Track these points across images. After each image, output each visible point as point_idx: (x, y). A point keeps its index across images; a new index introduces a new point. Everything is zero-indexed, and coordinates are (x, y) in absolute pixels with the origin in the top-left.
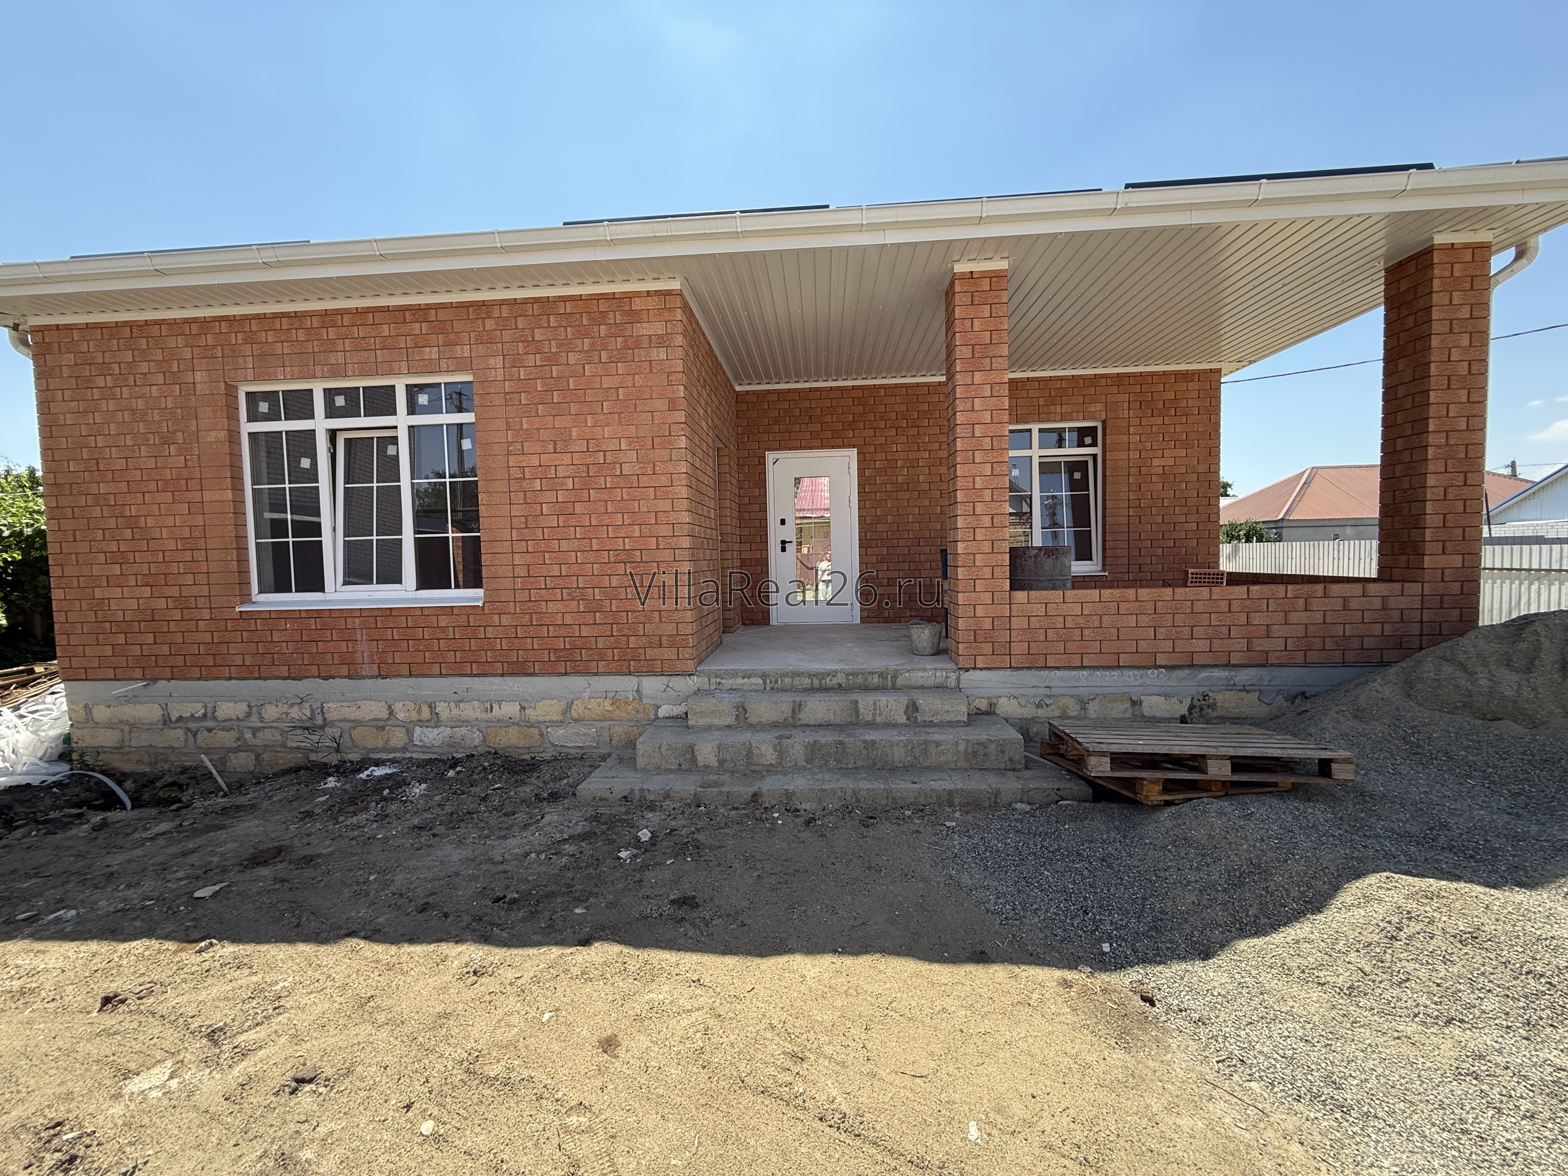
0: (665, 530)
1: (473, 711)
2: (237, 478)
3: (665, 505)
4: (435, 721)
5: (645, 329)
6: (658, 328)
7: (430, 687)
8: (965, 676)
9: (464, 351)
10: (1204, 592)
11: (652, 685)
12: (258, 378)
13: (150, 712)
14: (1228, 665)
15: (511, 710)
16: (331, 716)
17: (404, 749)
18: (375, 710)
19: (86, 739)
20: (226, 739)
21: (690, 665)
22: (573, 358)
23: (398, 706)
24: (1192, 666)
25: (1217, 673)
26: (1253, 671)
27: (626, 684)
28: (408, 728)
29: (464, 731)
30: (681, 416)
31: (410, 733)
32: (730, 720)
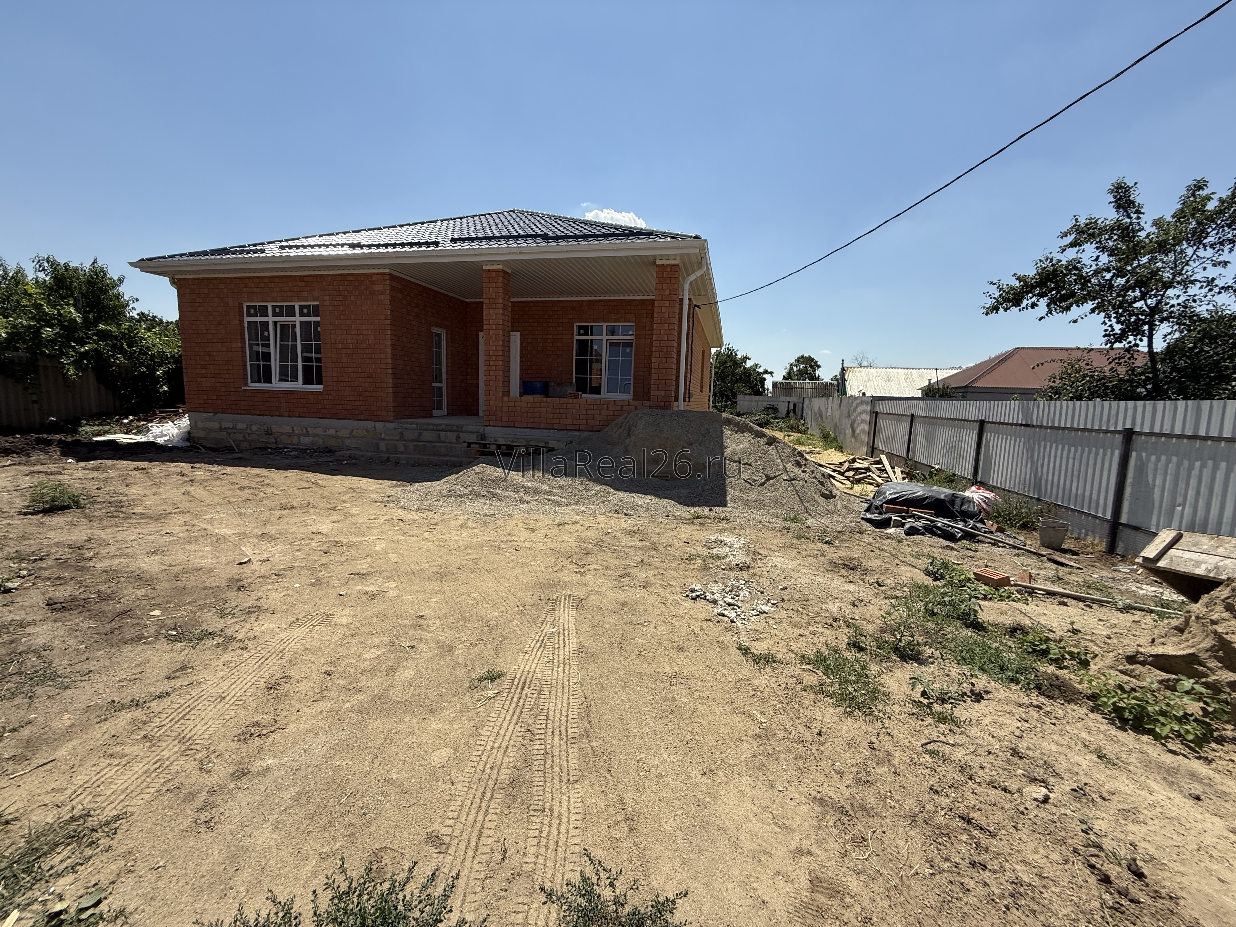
0: (383, 366)
1: (319, 431)
2: (243, 339)
3: (383, 356)
4: (307, 434)
5: (377, 288)
6: (381, 287)
7: (306, 421)
8: (486, 428)
9: (316, 294)
10: (571, 400)
11: (379, 425)
12: (249, 301)
13: (215, 425)
14: (579, 430)
15: (332, 432)
16: (274, 430)
17: (297, 444)
18: (287, 429)
19: (194, 434)
20: (239, 437)
21: (391, 419)
22: (352, 298)
23: (295, 428)
24: (566, 430)
25: (575, 433)
26: (588, 433)
27: (369, 424)
28: (299, 436)
29: (316, 439)
30: (389, 322)
31: (299, 439)
32: (398, 438)
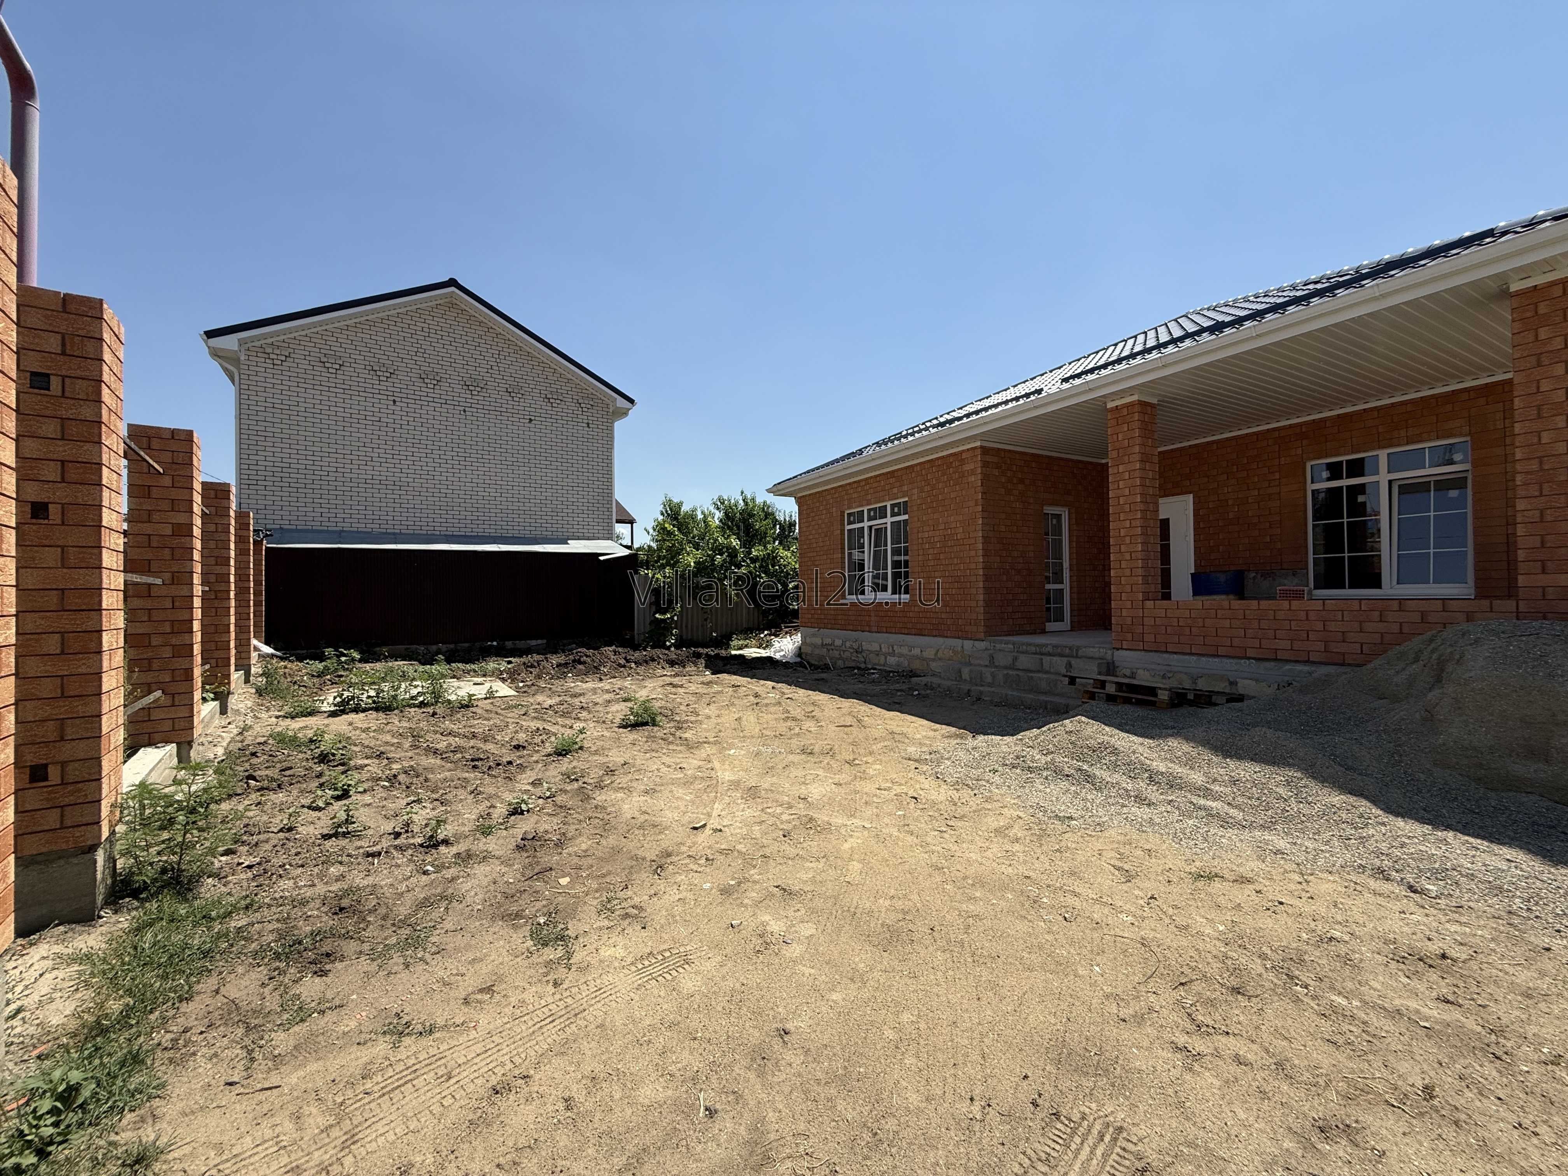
0: (973, 566)
1: (905, 650)
2: (843, 548)
3: (973, 553)
4: (893, 654)
5: (967, 467)
6: (972, 466)
7: (893, 638)
8: (1116, 653)
11: (968, 644)
12: (849, 508)
13: (818, 641)
14: (1307, 662)
15: (917, 651)
16: (864, 648)
17: (884, 665)
18: (875, 647)
19: (803, 649)
20: (836, 654)
21: (982, 636)
22: (941, 485)
23: (883, 646)
25: (1299, 667)
27: (957, 643)
28: (886, 655)
29: (902, 659)
30: (980, 508)
31: (886, 658)
32: (987, 663)
